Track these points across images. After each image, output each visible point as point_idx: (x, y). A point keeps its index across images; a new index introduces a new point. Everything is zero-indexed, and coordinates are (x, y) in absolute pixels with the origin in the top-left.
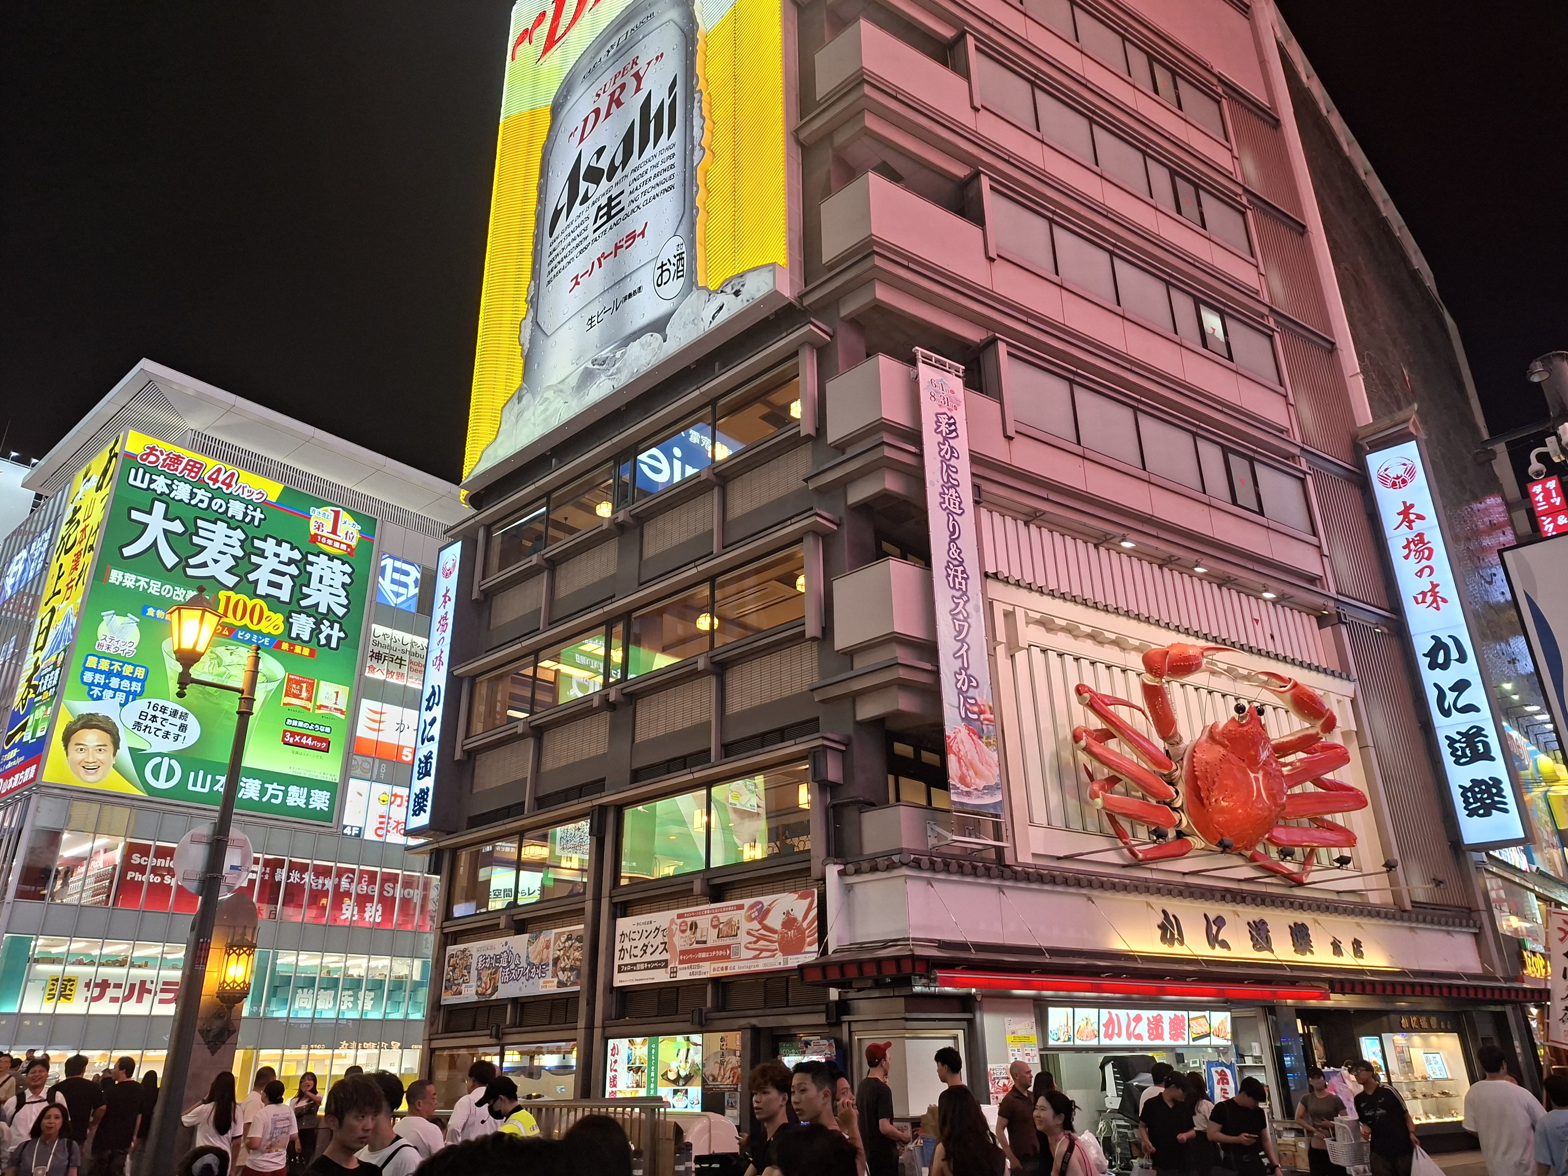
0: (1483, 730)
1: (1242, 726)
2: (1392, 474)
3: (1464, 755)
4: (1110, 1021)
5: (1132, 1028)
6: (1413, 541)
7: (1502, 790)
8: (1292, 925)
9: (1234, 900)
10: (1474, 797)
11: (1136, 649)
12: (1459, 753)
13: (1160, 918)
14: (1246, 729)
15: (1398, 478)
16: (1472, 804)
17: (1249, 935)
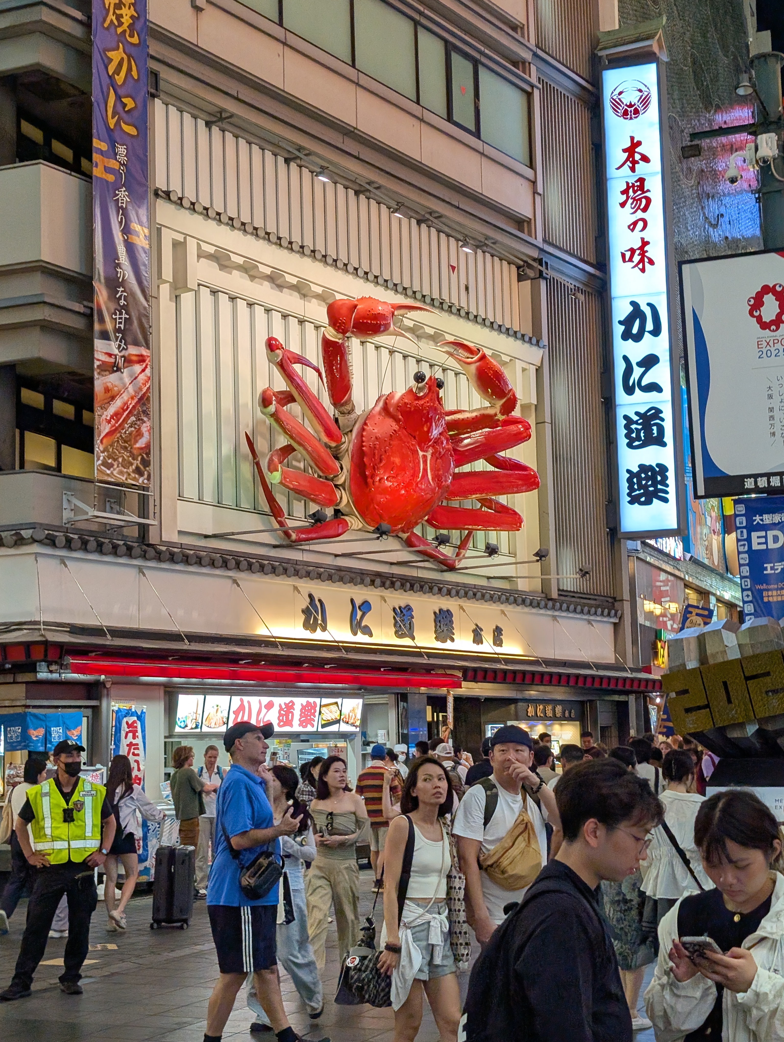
0: (661, 412)
1: (418, 398)
2: (626, 99)
3: (638, 438)
4: (242, 707)
5: (261, 716)
6: (633, 186)
7: (667, 478)
8: (438, 612)
9: (383, 585)
10: (639, 483)
11: (318, 296)
12: (634, 435)
13: (305, 602)
14: (421, 402)
15: (631, 106)
16: (635, 490)
17: (393, 621)
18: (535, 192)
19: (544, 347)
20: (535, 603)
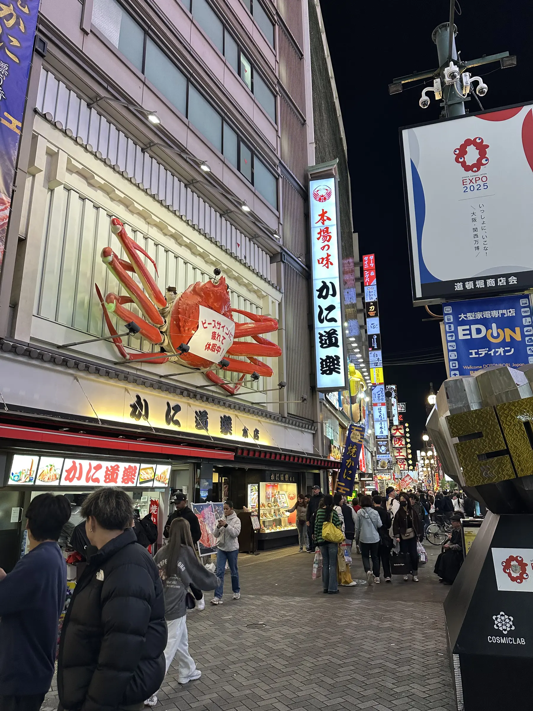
0: (337, 331)
1: (214, 286)
3: (326, 343)
4: (74, 467)
5: (91, 474)
6: (323, 231)
7: (339, 362)
10: (326, 364)
12: (323, 342)
13: (134, 400)
15: (322, 196)
16: (324, 368)
17: (195, 419)
18: (279, 223)
19: (282, 293)
20: (276, 418)
